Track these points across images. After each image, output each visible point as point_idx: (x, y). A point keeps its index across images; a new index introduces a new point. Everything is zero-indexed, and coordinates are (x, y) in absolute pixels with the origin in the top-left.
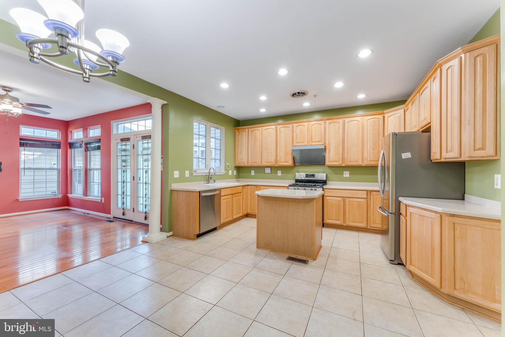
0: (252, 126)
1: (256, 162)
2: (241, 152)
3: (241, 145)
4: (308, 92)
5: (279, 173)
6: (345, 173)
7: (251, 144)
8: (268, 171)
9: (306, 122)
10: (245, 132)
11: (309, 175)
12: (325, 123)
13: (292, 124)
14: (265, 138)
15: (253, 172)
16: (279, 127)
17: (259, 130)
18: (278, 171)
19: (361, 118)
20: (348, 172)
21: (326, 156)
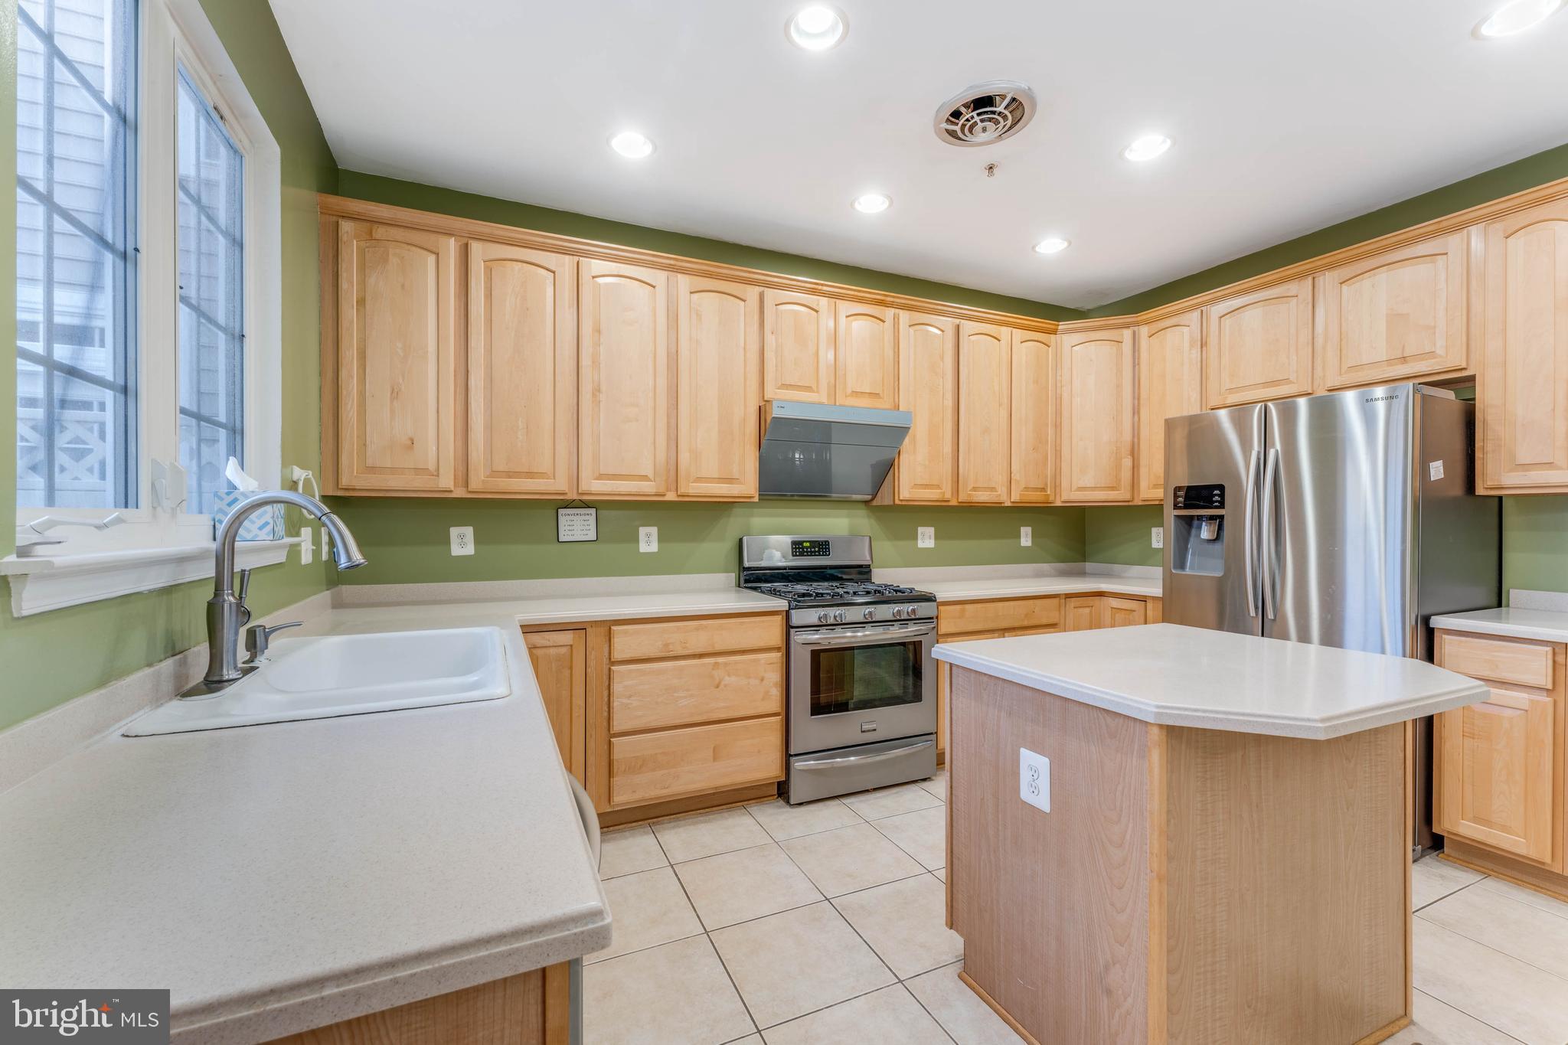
0: (497, 232)
1: (530, 475)
2: (395, 394)
3: (399, 345)
6: (923, 535)
7: (489, 350)
8: (577, 527)
9: (824, 294)
10: (438, 254)
11: (805, 544)
12: (896, 318)
13: (758, 289)
14: (598, 331)
15: (462, 537)
16: (684, 282)
17: (554, 272)
18: (641, 528)
19: (1005, 332)
20: (931, 531)
21: (896, 460)
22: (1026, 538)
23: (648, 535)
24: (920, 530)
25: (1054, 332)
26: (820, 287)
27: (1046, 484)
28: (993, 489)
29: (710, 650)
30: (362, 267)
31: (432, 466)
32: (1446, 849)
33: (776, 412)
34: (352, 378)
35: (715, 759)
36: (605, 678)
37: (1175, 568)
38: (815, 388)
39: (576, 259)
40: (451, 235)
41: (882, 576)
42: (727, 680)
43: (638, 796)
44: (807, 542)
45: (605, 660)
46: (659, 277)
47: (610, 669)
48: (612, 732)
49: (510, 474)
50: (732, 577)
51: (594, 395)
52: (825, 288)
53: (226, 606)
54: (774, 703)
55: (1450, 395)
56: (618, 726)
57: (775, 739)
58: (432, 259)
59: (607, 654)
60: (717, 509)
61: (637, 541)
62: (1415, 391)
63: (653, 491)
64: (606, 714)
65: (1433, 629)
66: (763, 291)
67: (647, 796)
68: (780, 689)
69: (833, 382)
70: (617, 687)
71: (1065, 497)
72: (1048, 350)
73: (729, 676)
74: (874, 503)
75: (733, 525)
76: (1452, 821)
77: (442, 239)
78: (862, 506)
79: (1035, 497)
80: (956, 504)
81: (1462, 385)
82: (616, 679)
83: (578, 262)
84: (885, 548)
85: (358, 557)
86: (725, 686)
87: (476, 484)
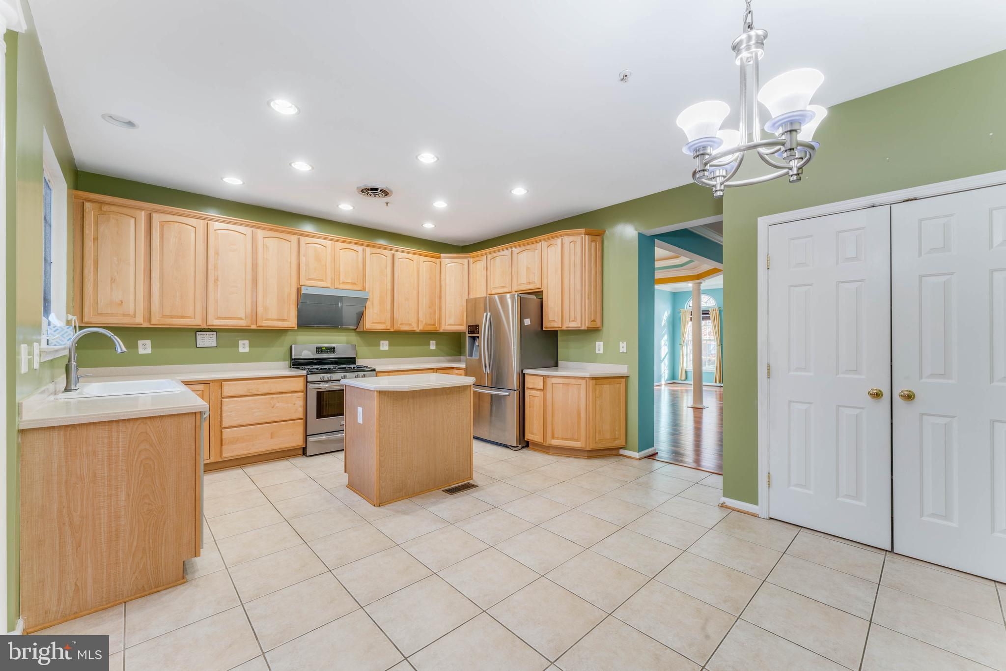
0: (166, 209)
2: (113, 280)
3: (115, 258)
4: (391, 192)
5: (244, 347)
6: (383, 344)
7: (162, 261)
8: (207, 340)
9: (329, 239)
10: (136, 218)
11: (323, 348)
12: (364, 250)
13: (297, 237)
14: (217, 253)
15: (145, 345)
16: (260, 233)
17: (195, 228)
18: (240, 341)
19: (415, 257)
20: (387, 342)
21: (364, 313)
22: (433, 346)
23: (244, 344)
24: (381, 342)
25: (439, 258)
26: (327, 237)
27: (435, 322)
28: (410, 324)
29: (270, 392)
30: (96, 223)
31: (132, 313)
32: (530, 446)
33: (304, 291)
34: (91, 273)
35: (271, 438)
36: (219, 404)
37: (468, 356)
38: (325, 280)
39: (206, 222)
40: (143, 210)
41: (360, 362)
42: (278, 405)
43: (235, 453)
44: (324, 347)
45: (219, 397)
46: (247, 231)
47: (221, 400)
48: (222, 427)
49: (172, 317)
50: (287, 363)
51: (215, 282)
52: (329, 237)
53: (73, 366)
54: (300, 413)
55: (534, 297)
56: (224, 425)
57: (301, 429)
58: (132, 221)
59: (220, 394)
60: (281, 332)
61: (238, 347)
62: (518, 296)
63: (244, 325)
64: (220, 419)
65: (524, 374)
66: (300, 238)
67: (239, 454)
68: (302, 408)
69: (333, 277)
70: (225, 408)
71: (443, 328)
72: (436, 266)
73: (279, 403)
74: (357, 330)
75: (288, 339)
76: (529, 436)
77: (138, 212)
78: (353, 331)
79: (430, 328)
80: (393, 331)
81: (539, 293)
82: (224, 404)
83: (207, 223)
84: (363, 350)
85: (124, 349)
86: (277, 407)
87: (154, 321)
